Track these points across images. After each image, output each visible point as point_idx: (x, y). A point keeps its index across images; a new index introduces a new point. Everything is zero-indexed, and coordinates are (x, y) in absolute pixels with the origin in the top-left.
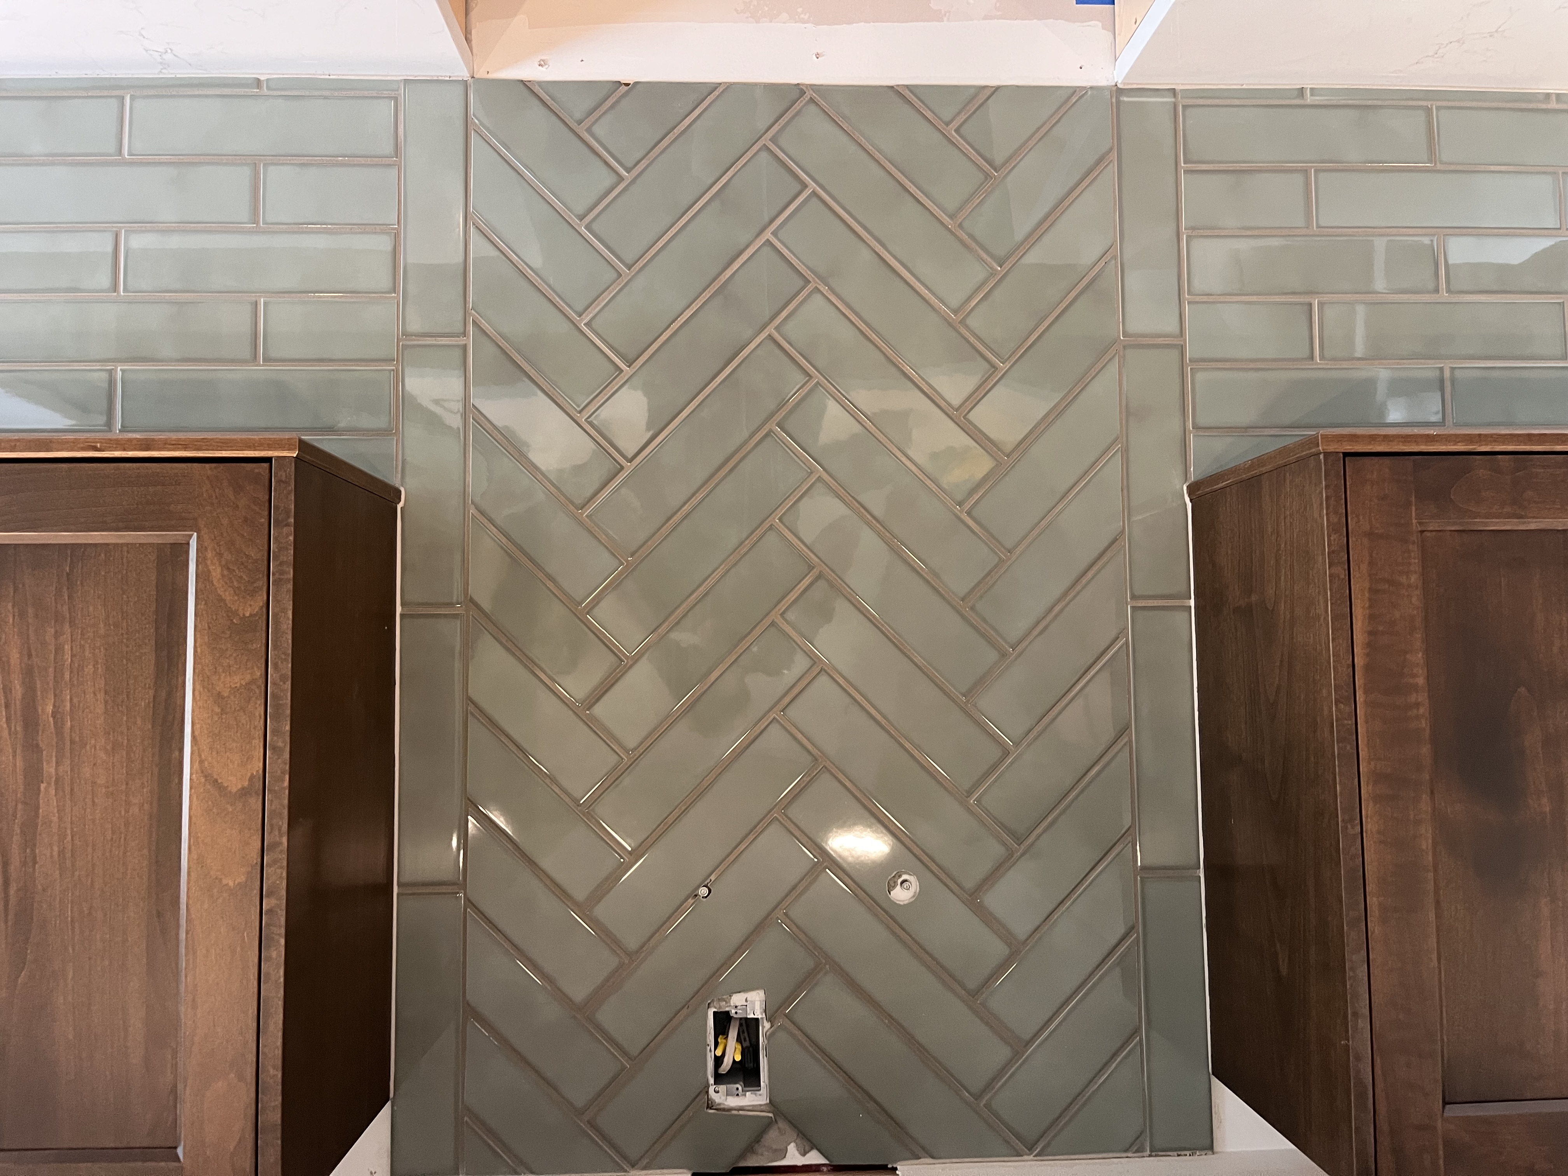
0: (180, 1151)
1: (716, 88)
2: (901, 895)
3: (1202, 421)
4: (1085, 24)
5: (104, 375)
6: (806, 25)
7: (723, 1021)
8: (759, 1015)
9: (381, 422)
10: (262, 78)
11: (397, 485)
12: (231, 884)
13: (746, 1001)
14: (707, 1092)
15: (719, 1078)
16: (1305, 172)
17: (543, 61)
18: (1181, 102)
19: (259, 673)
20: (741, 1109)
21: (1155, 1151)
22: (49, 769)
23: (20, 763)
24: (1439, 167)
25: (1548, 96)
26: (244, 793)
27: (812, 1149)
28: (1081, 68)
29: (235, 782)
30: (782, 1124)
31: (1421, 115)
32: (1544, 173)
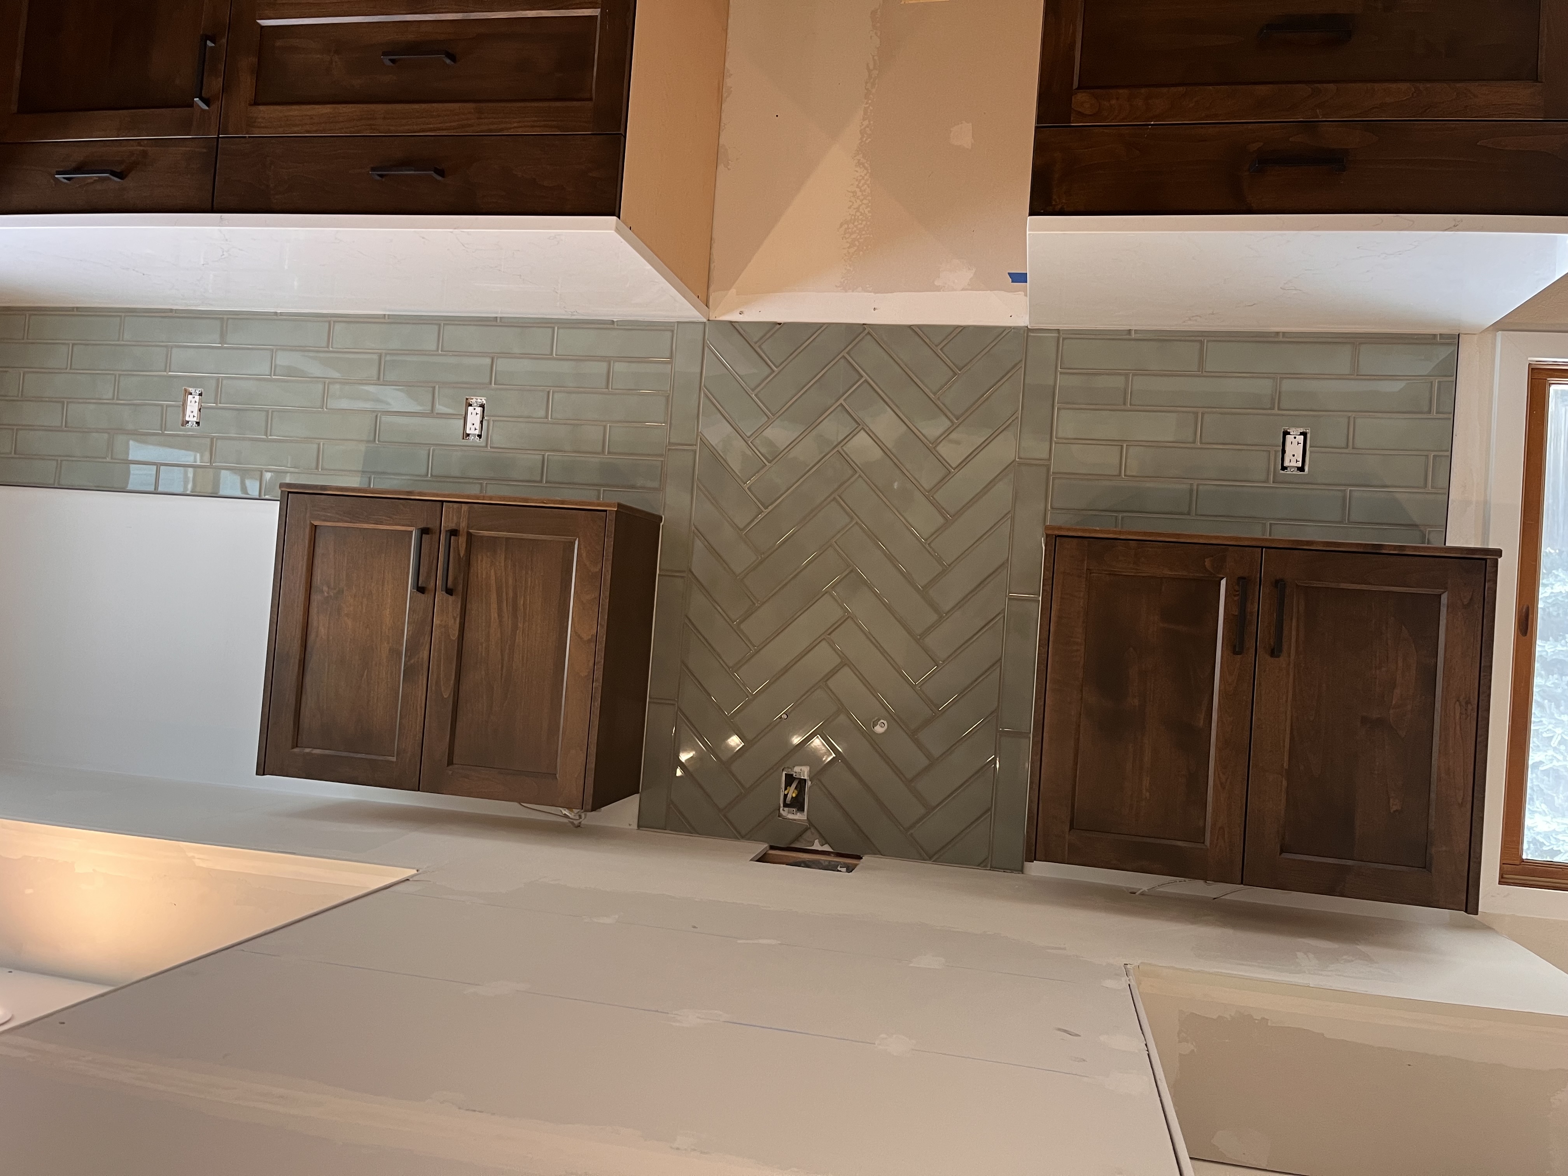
0: (557, 775)
1: (821, 327)
2: (879, 729)
3: (1056, 505)
4: (1015, 293)
5: (540, 457)
6: (870, 294)
7: (790, 779)
8: (806, 777)
9: (656, 484)
10: (615, 320)
11: (661, 515)
12: (582, 675)
13: (801, 770)
14: (779, 810)
15: (785, 805)
16: (1127, 375)
17: (741, 312)
18: (1062, 336)
19: (597, 594)
20: (795, 820)
21: (993, 868)
22: (520, 625)
23: (510, 622)
24: (1205, 374)
25: (1278, 333)
26: (589, 641)
27: (826, 844)
28: (1011, 316)
29: (586, 637)
30: (813, 830)
31: (1197, 345)
32: (1268, 378)
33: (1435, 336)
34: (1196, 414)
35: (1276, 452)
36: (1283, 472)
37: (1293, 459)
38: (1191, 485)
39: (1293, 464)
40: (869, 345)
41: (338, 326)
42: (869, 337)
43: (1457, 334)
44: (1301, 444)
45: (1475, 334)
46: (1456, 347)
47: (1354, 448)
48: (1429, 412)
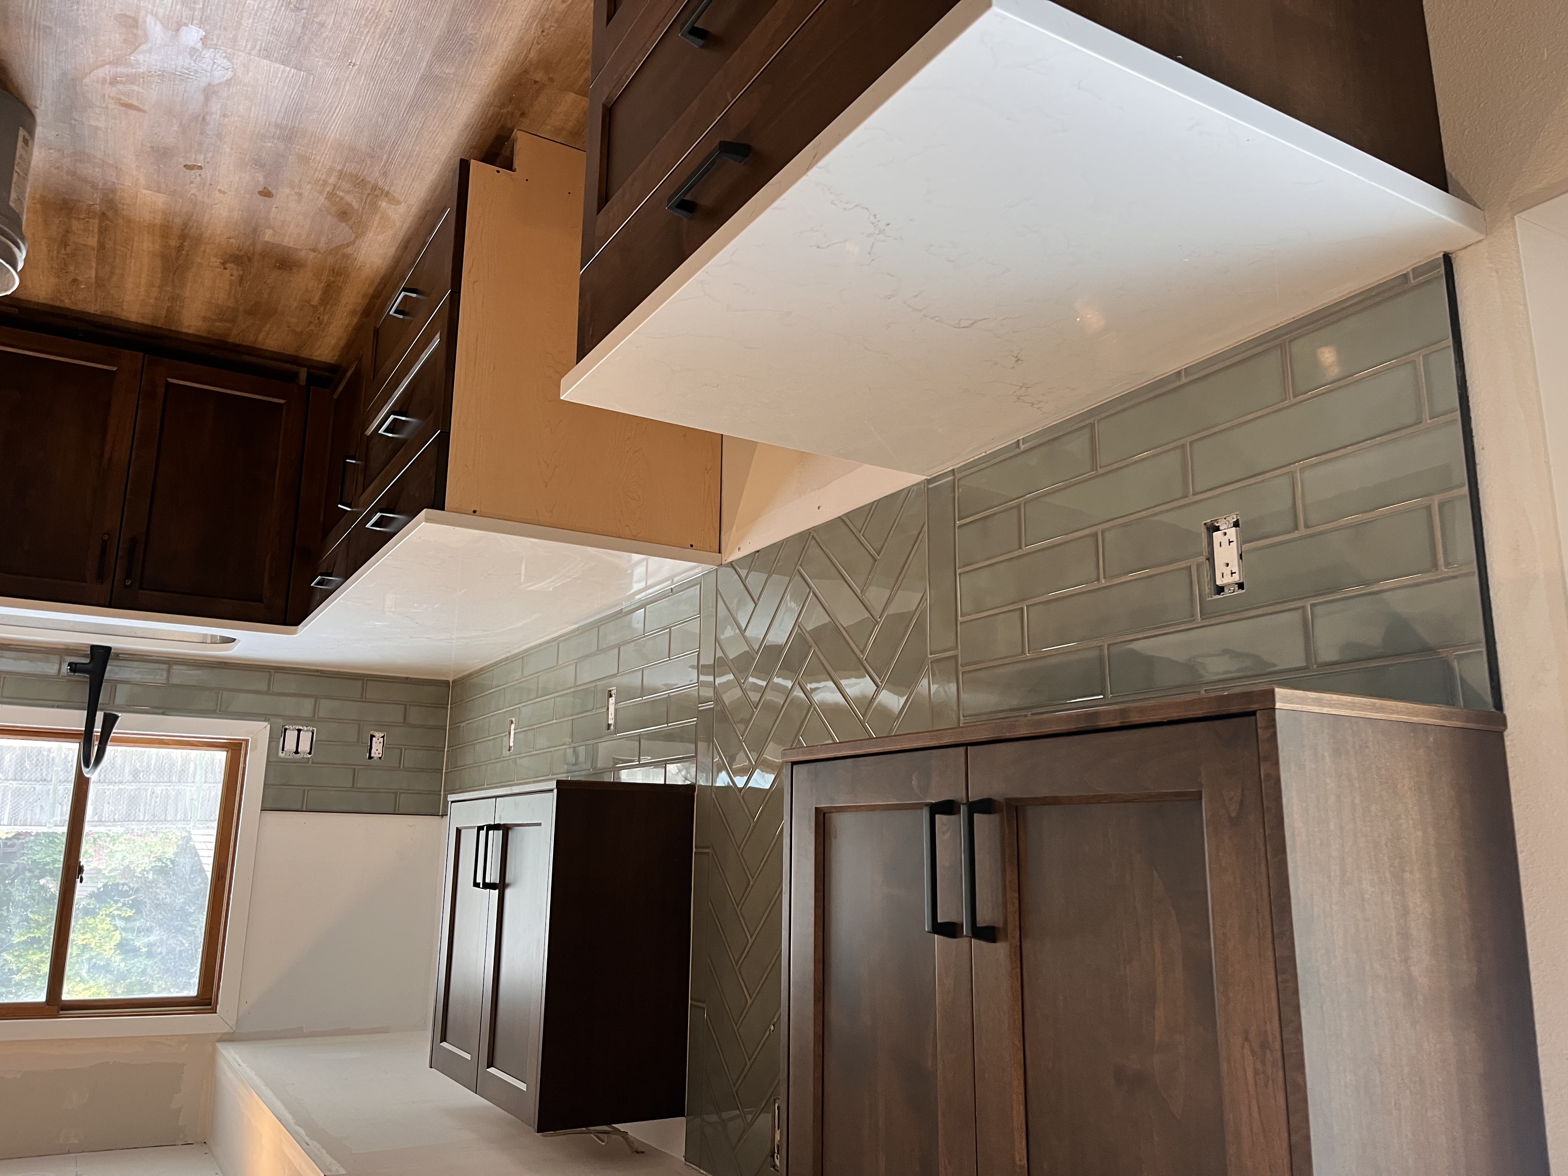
1: (783, 543)
16: (1019, 506)
17: (739, 548)
18: (957, 477)
24: (1098, 472)
25: (1178, 373)
31: (1087, 431)
32: (1175, 448)
33: (1405, 276)
34: (1095, 535)
35: (1200, 566)
36: (1218, 597)
37: (1227, 571)
38: (1100, 648)
39: (1228, 579)
40: (814, 551)
41: (561, 645)
42: (813, 542)
43: (1441, 255)
44: (1235, 543)
45: (1480, 241)
46: (1444, 281)
47: (1307, 526)
48: (1418, 422)
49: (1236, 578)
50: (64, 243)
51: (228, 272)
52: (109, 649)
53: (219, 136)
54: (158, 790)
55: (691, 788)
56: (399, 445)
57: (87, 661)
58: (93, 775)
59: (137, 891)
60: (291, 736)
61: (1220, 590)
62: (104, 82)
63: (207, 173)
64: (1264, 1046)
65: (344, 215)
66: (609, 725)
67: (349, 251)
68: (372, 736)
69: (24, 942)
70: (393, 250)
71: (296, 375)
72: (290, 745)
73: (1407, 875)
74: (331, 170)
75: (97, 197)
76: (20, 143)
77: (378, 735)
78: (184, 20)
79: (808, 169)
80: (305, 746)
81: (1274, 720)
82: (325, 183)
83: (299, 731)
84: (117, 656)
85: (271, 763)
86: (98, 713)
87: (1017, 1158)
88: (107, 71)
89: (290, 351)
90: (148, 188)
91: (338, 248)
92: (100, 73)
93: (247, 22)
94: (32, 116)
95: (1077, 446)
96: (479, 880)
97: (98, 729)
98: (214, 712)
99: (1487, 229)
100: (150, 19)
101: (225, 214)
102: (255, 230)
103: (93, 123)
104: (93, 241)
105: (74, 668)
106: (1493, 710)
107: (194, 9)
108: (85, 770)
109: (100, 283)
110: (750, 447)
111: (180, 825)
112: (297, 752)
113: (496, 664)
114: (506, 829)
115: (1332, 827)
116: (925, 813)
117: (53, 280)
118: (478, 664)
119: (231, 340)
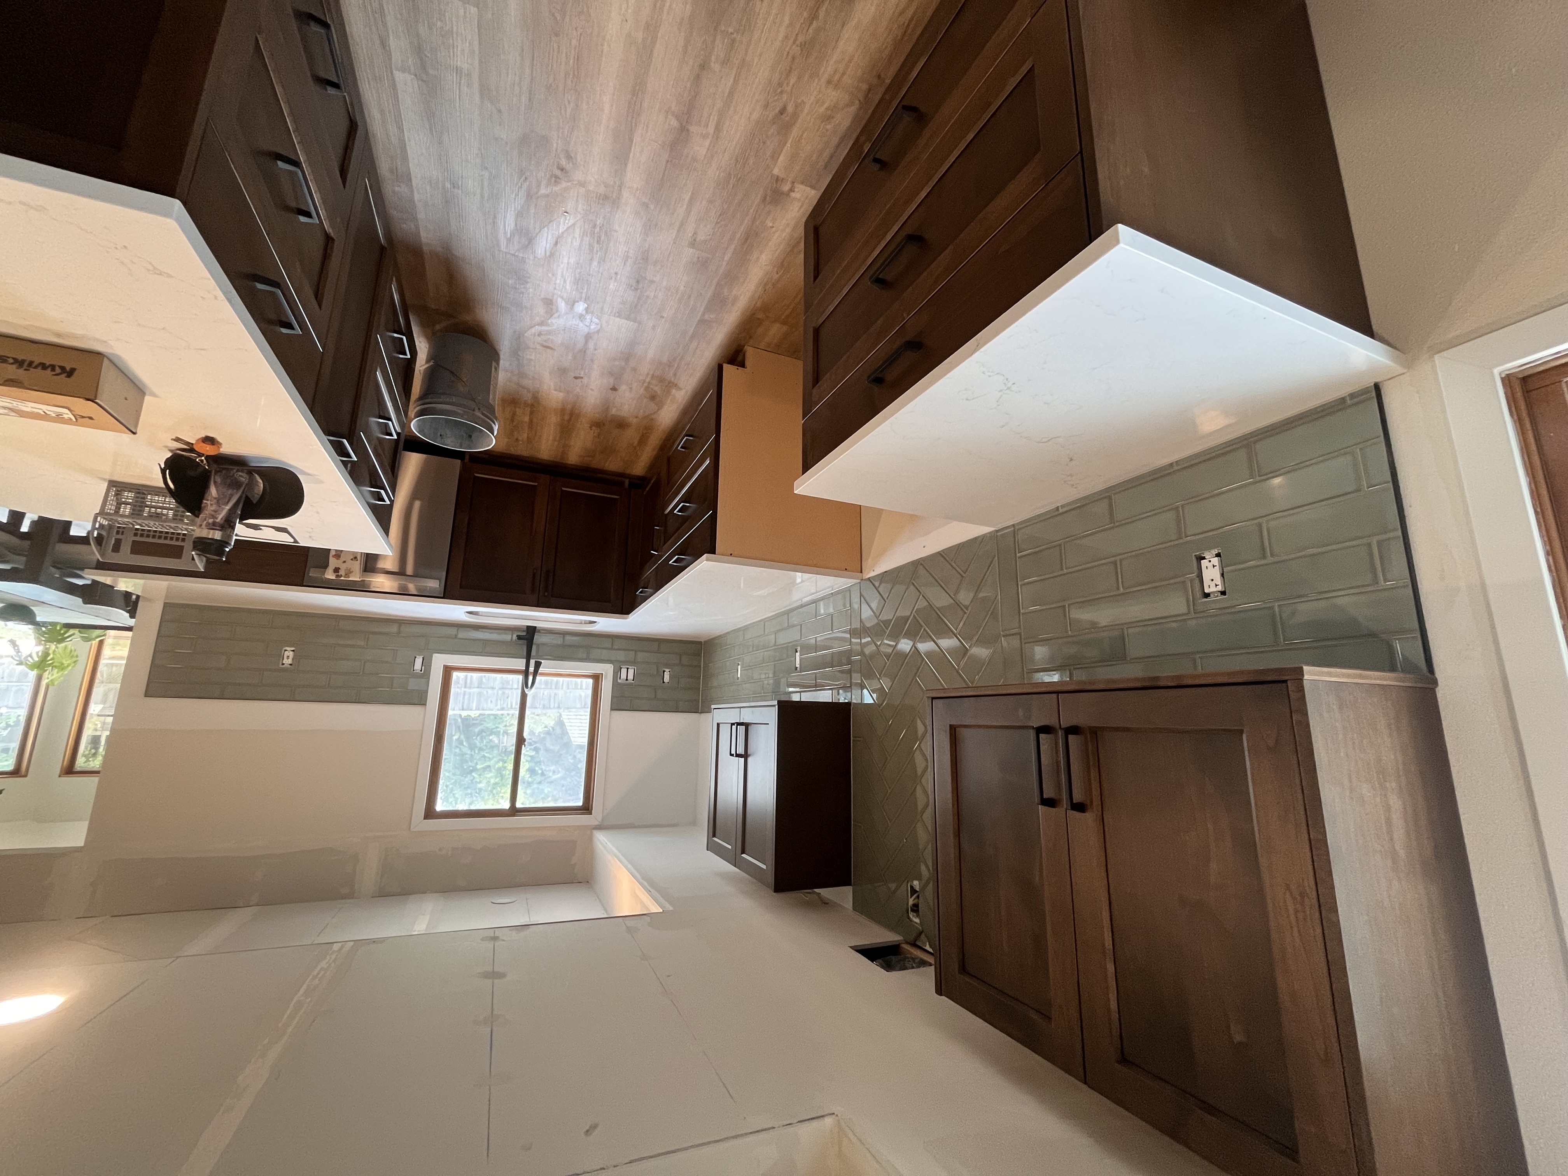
1: (902, 568)
7: (912, 890)
8: (919, 890)
14: (908, 913)
15: (912, 910)
17: (874, 570)
18: (1017, 528)
24: (1115, 525)
25: (1172, 464)
31: (1106, 501)
32: (1171, 509)
33: (1343, 400)
34: (1115, 563)
35: (1192, 581)
36: (1206, 600)
37: (1213, 584)
38: (1122, 630)
39: (1213, 589)
40: (921, 571)
41: (766, 623)
42: (921, 567)
43: (1373, 384)
44: (1218, 567)
45: (1403, 374)
46: (1375, 400)
47: (1272, 555)
48: (1358, 490)
49: (1220, 588)
50: (512, 421)
51: (592, 431)
52: (535, 627)
53: (592, 361)
54: (546, 693)
55: (848, 704)
56: (684, 520)
57: (524, 634)
58: (530, 693)
59: (536, 742)
60: (624, 671)
61: (1207, 595)
62: (535, 335)
63: (585, 380)
64: (1302, 895)
65: (653, 398)
66: (796, 668)
67: (653, 417)
68: (664, 671)
69: (483, 768)
70: (677, 414)
71: (623, 483)
72: (624, 676)
73: (1388, 784)
74: (648, 374)
75: (530, 396)
76: (493, 369)
77: (667, 670)
78: (577, 299)
79: (972, 354)
80: (631, 677)
81: (1303, 687)
82: (644, 382)
83: (628, 669)
84: (539, 631)
85: (615, 684)
86: (531, 661)
87: (1107, 945)
88: (538, 328)
89: (620, 470)
90: (556, 390)
91: (647, 416)
92: (533, 330)
93: (609, 299)
94: (498, 355)
95: (1101, 508)
96: (733, 752)
97: (532, 669)
98: (586, 659)
99: (1409, 365)
100: (560, 300)
101: (593, 401)
102: (608, 408)
103: (528, 357)
104: (527, 419)
105: (519, 637)
106: (1428, 674)
107: (582, 293)
108: (526, 690)
109: (529, 440)
110: (878, 513)
111: (556, 710)
112: (627, 680)
113: (728, 633)
114: (747, 725)
115: (1342, 754)
116: (1032, 734)
117: (506, 440)
118: (718, 632)
119: (592, 466)
